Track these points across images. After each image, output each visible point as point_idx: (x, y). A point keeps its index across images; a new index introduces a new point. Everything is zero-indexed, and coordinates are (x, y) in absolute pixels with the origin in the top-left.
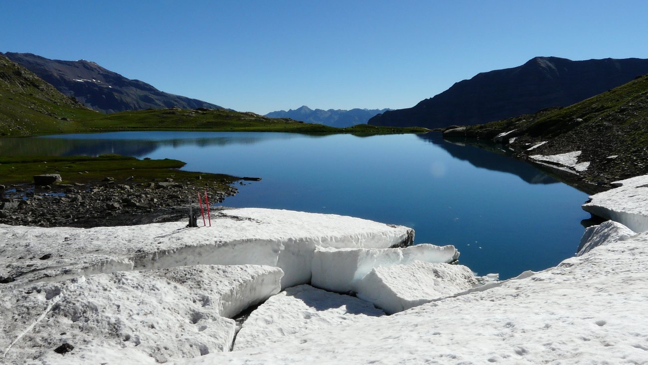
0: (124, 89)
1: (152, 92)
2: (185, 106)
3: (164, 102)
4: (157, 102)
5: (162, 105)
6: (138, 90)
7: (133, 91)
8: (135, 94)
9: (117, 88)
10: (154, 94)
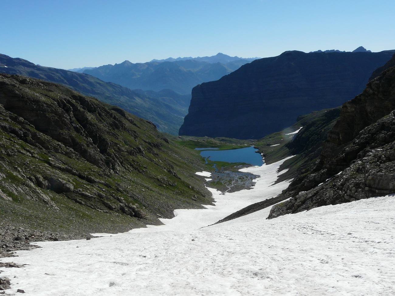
0: (16, 68)
1: (35, 68)
2: (60, 77)
3: (45, 75)
4: (41, 76)
5: (45, 77)
6: (26, 68)
7: (22, 68)
8: (25, 71)
9: (10, 67)
10: (37, 70)
